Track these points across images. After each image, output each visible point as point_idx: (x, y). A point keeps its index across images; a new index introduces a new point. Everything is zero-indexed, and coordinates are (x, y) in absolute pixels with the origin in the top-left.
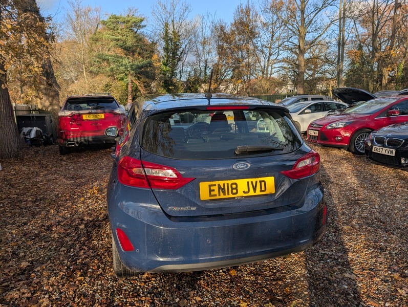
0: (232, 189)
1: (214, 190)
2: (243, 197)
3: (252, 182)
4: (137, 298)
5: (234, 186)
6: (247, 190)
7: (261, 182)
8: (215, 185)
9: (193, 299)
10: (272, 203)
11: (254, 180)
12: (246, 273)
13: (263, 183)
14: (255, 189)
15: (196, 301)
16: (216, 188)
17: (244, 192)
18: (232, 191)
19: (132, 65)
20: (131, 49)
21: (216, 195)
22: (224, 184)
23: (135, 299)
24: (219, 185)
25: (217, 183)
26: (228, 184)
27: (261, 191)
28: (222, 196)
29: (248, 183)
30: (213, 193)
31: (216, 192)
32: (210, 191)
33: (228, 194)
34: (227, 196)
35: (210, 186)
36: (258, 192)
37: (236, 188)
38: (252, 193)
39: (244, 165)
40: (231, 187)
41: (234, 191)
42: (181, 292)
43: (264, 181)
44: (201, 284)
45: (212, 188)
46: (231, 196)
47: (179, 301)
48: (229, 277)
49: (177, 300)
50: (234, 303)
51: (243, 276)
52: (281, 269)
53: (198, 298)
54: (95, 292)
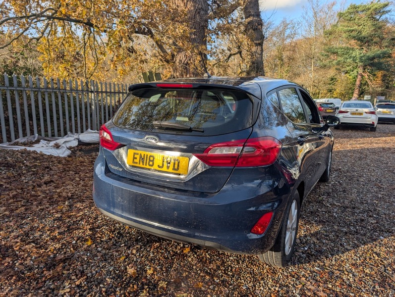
0: (150, 160)
1: (136, 158)
2: (157, 170)
3: (167, 158)
5: (152, 158)
6: (161, 165)
8: (138, 154)
9: (132, 250)
12: (196, 256)
14: (168, 165)
16: (138, 157)
17: (159, 166)
18: (149, 163)
19: (362, 57)
20: (366, 39)
21: (137, 163)
22: (144, 155)
23: (109, 233)
24: (141, 154)
25: (139, 152)
26: (147, 155)
27: (174, 169)
28: (141, 165)
29: (163, 158)
30: (135, 160)
31: (137, 160)
32: (135, 158)
33: (146, 165)
34: (144, 166)
35: (135, 154)
36: (171, 169)
37: (153, 161)
38: (165, 168)
39: (154, 138)
40: (149, 158)
41: (151, 163)
43: (177, 160)
44: (154, 245)
45: (136, 156)
46: (148, 167)
48: (179, 252)
49: (123, 245)
50: (147, 267)
51: (190, 257)
52: (231, 270)
53: (134, 252)
54: (102, 219)
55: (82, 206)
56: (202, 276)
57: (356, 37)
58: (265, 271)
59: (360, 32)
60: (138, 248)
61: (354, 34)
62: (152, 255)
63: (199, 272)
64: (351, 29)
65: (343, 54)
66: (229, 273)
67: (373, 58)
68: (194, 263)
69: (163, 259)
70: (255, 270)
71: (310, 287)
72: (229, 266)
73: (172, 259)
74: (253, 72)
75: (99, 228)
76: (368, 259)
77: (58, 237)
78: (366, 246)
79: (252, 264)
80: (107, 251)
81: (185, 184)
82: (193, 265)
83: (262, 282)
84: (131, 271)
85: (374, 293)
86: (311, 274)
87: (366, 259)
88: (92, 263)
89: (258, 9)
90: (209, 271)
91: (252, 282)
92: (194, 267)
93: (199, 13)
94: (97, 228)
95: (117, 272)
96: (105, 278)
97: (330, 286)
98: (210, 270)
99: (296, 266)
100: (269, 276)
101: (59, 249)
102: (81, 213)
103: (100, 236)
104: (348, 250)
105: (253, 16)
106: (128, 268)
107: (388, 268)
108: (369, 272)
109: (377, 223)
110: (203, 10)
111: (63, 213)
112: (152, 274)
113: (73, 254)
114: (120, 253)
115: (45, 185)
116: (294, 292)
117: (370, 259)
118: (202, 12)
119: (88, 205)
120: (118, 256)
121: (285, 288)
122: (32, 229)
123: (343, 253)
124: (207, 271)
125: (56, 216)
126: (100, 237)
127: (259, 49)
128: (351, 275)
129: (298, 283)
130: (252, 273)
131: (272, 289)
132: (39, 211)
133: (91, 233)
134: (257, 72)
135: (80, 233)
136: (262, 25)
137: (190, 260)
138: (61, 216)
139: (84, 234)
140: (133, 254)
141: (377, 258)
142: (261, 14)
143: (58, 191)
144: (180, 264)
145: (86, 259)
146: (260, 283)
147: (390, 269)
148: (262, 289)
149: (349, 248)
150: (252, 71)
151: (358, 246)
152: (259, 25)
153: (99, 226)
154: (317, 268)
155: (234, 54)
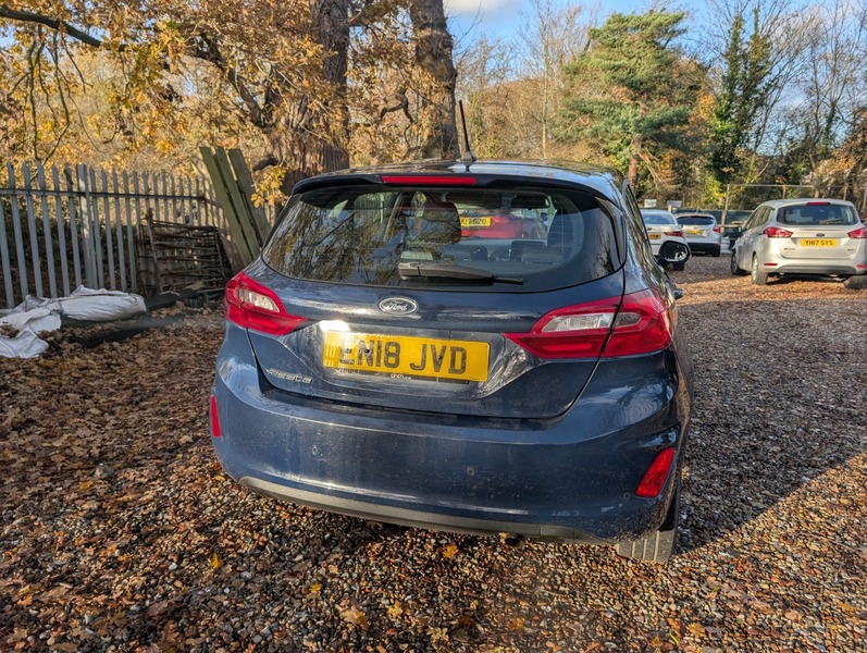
2: (408, 376)
3: (433, 348)
4: (251, 532)
5: (393, 349)
6: (418, 363)
7: (454, 350)
9: (326, 568)
10: (475, 404)
11: (439, 343)
12: (476, 561)
13: (459, 355)
14: (438, 362)
15: (327, 572)
16: (354, 347)
17: (412, 366)
18: (386, 360)
19: (639, 121)
20: (644, 86)
22: (372, 342)
23: (248, 533)
24: (362, 341)
26: (380, 342)
27: (452, 369)
28: (365, 366)
29: (425, 347)
30: (347, 356)
31: (353, 356)
33: (378, 365)
36: (444, 372)
37: (396, 355)
38: (429, 370)
39: (405, 303)
40: (387, 350)
41: (392, 360)
42: (323, 549)
43: (462, 350)
44: (370, 549)
45: (348, 346)
47: (300, 561)
48: (433, 557)
49: (300, 557)
50: (383, 602)
51: (463, 564)
52: (563, 581)
53: (334, 569)
54: (213, 503)
55: (142, 476)
56: (511, 604)
57: (627, 82)
58: (630, 574)
59: (632, 71)
60: (337, 560)
61: (622, 74)
62: (378, 573)
63: (499, 595)
64: (616, 63)
65: (604, 114)
66: (562, 588)
67: (660, 125)
68: (478, 576)
69: (408, 578)
70: (609, 574)
71: (732, 594)
72: (555, 573)
73: (427, 574)
74: (436, 150)
75: (219, 525)
76: (804, 525)
77: (121, 559)
78: (788, 499)
79: (597, 563)
80: (268, 577)
81: (484, 404)
82: (479, 582)
83: (636, 597)
84: (351, 615)
85: (846, 588)
86: (720, 568)
87: (799, 524)
88: (247, 611)
89: (441, 11)
90: (518, 590)
91: (617, 602)
92: (484, 587)
93: (328, 13)
94: (213, 525)
95: (321, 622)
96: (300, 642)
97: (766, 587)
98: (519, 586)
99: (684, 555)
100: (644, 583)
101: (143, 587)
102: (149, 495)
103: (231, 543)
104: (762, 511)
105: (432, 26)
106: (341, 609)
107: (846, 536)
108: (817, 549)
109: (782, 450)
110: (337, 7)
111: (101, 500)
112: (402, 615)
113: (188, 597)
114: (301, 577)
115: (15, 433)
116: (707, 608)
117: (807, 522)
118: (336, 12)
119: (157, 473)
120: (300, 584)
121: (686, 604)
122: (38, 546)
123: (754, 517)
124: (514, 590)
125: (86, 506)
126: (231, 546)
127: (447, 100)
128: (789, 559)
129: (705, 590)
130: (606, 581)
131: (664, 608)
132: (30, 499)
133: (203, 539)
134: (445, 150)
135: (176, 542)
136: (450, 46)
137: (467, 572)
138: (100, 507)
139: (189, 544)
140: (333, 576)
141: (818, 519)
142: (448, 23)
143: (57, 444)
144: (450, 584)
145: (225, 603)
146: (634, 602)
147: (849, 538)
148: (645, 612)
149: (761, 506)
150: (434, 146)
151: (775, 501)
152: (445, 47)
153: (215, 520)
154: (724, 554)
155: (393, 110)
